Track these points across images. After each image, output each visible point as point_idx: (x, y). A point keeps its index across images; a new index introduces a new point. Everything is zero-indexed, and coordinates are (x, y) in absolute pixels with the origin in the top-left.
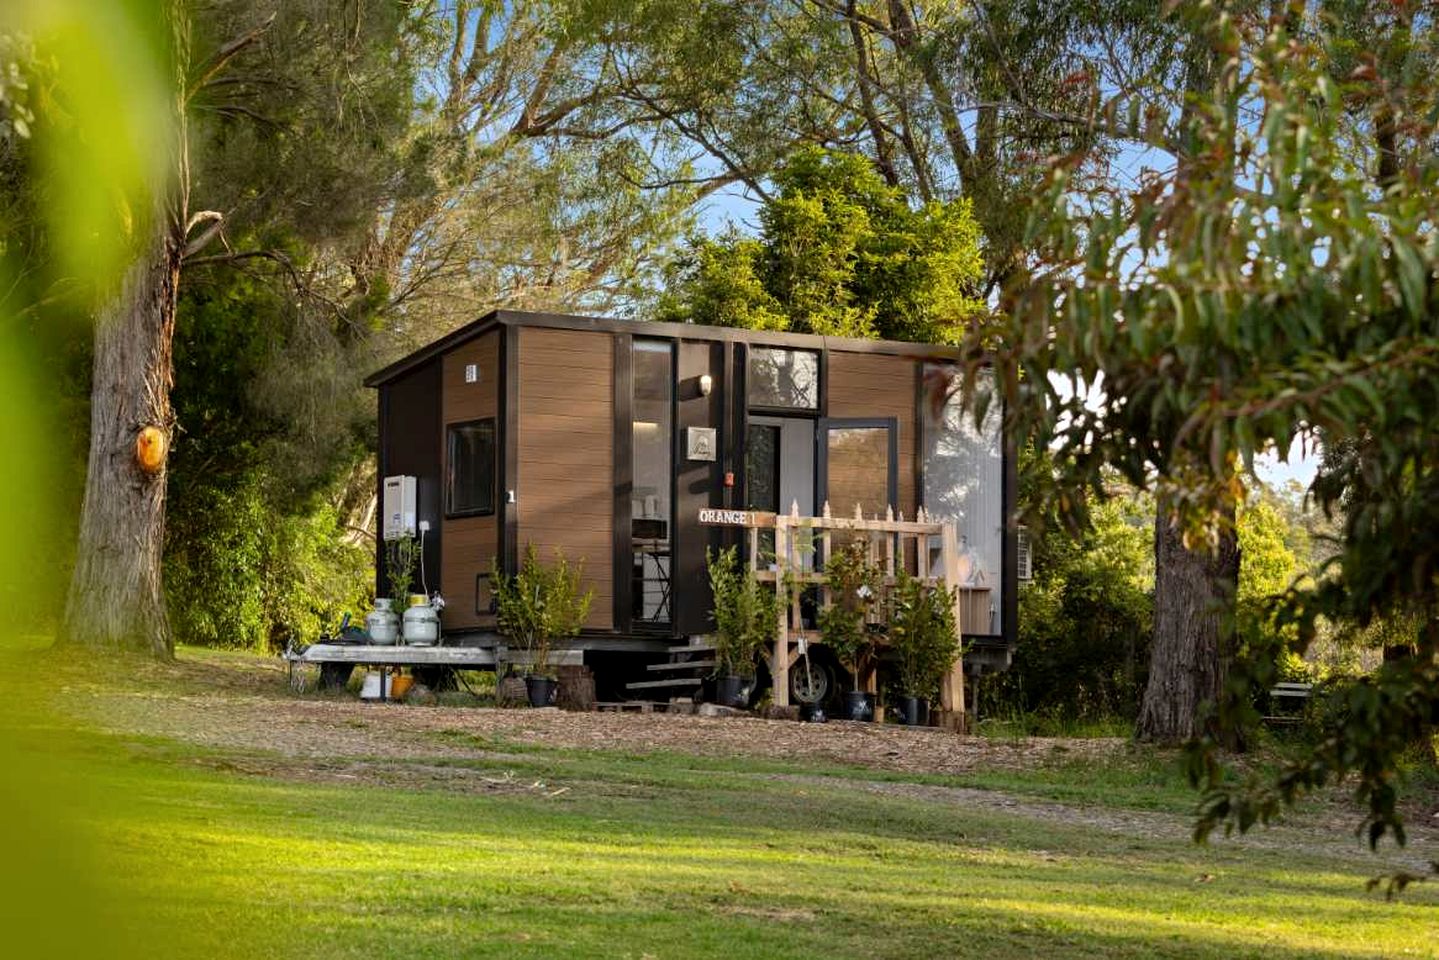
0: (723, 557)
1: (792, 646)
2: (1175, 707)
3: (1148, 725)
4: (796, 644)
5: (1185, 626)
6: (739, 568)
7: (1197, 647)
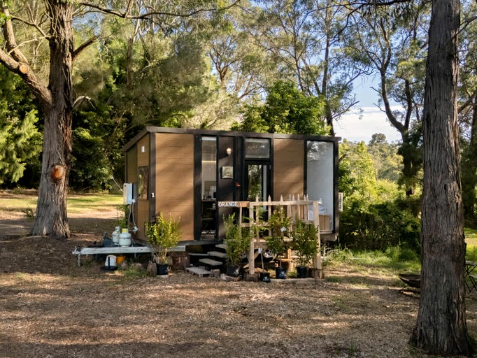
0: (229, 217)
1: (256, 251)
2: (436, 331)
3: (420, 339)
4: (257, 250)
5: (441, 288)
6: (236, 222)
7: (448, 299)
